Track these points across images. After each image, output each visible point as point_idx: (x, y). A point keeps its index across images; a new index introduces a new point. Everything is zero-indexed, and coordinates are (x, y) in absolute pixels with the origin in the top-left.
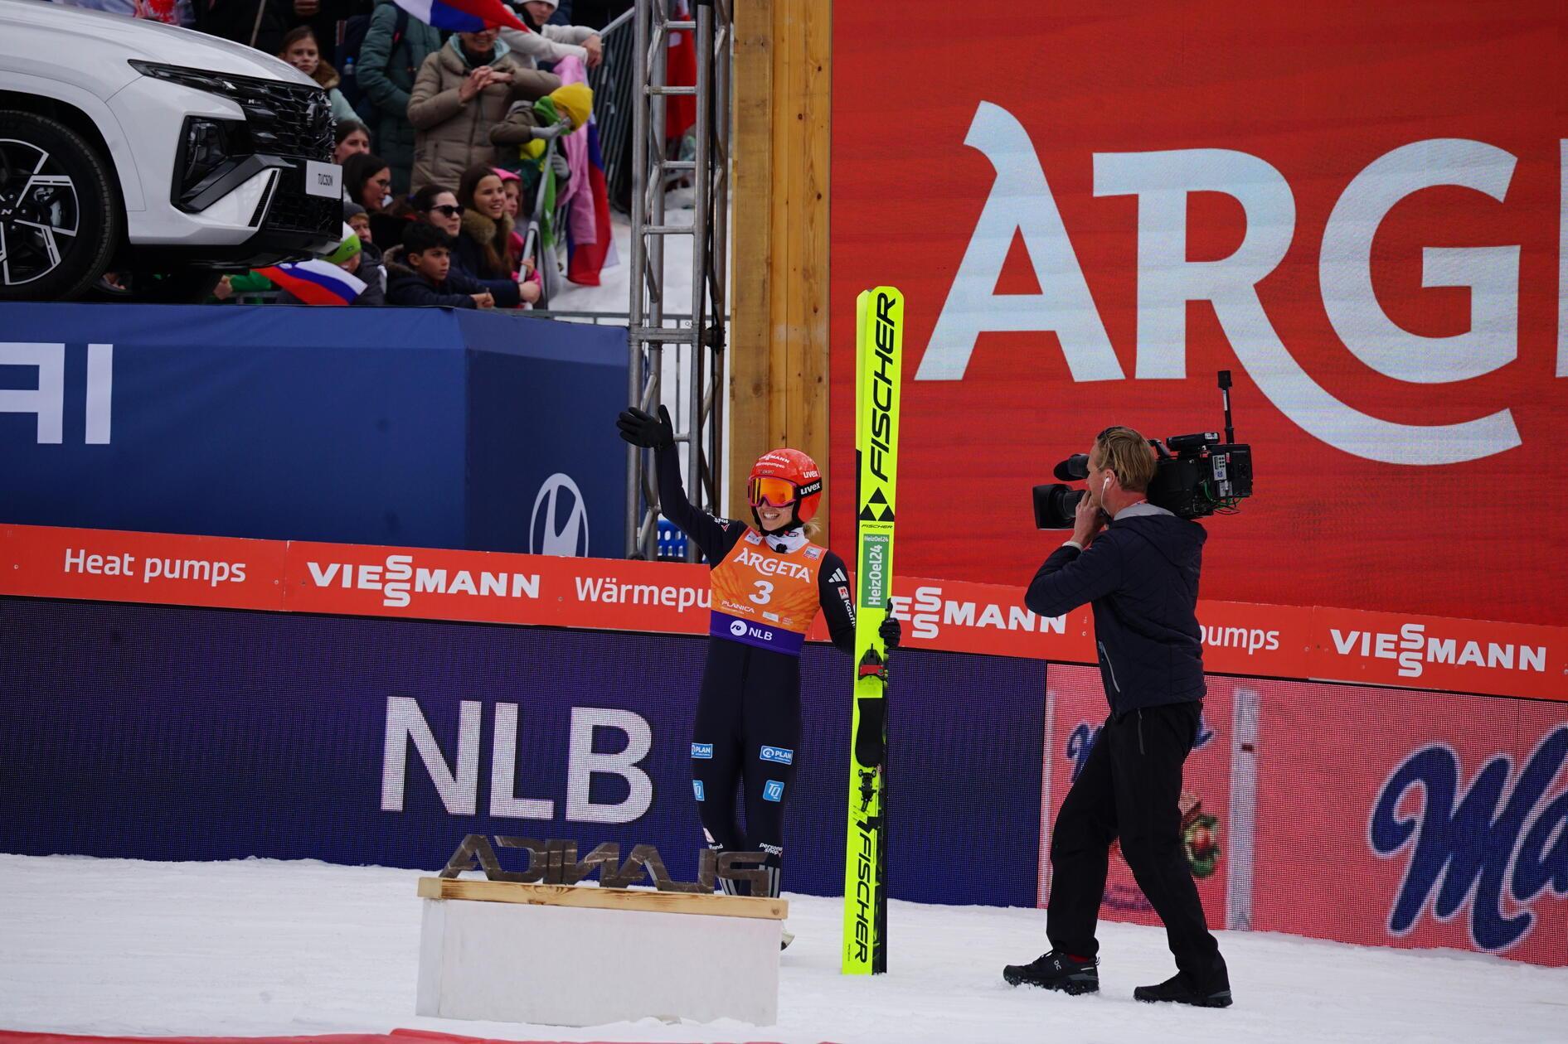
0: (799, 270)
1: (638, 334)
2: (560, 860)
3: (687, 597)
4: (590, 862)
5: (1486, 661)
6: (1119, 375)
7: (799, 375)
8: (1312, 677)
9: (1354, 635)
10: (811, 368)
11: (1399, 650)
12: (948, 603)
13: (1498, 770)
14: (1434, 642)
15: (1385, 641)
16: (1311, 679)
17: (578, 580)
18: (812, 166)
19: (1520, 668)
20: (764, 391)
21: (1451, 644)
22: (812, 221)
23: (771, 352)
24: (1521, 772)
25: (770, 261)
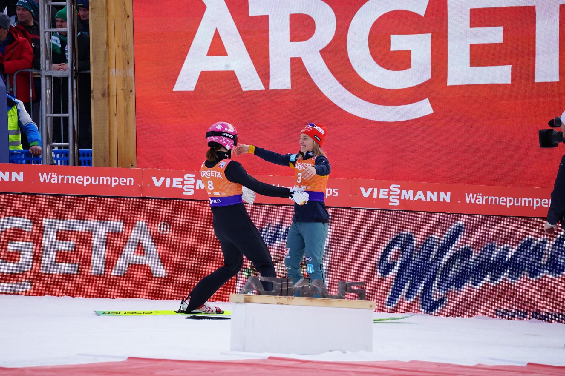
0: (120, 46)
1: (45, 73)
2: (286, 286)
3: (87, 180)
4: (298, 287)
5: (426, 198)
6: (262, 88)
7: (122, 89)
8: (353, 206)
9: (370, 190)
10: (127, 86)
11: (389, 195)
12: (198, 180)
13: (431, 241)
14: (404, 192)
15: (383, 192)
16: (352, 207)
17: (40, 174)
18: (124, 4)
19: (440, 201)
20: (107, 96)
21: (411, 192)
22: (125, 27)
23: (109, 80)
24: (441, 242)
25: (107, 43)
